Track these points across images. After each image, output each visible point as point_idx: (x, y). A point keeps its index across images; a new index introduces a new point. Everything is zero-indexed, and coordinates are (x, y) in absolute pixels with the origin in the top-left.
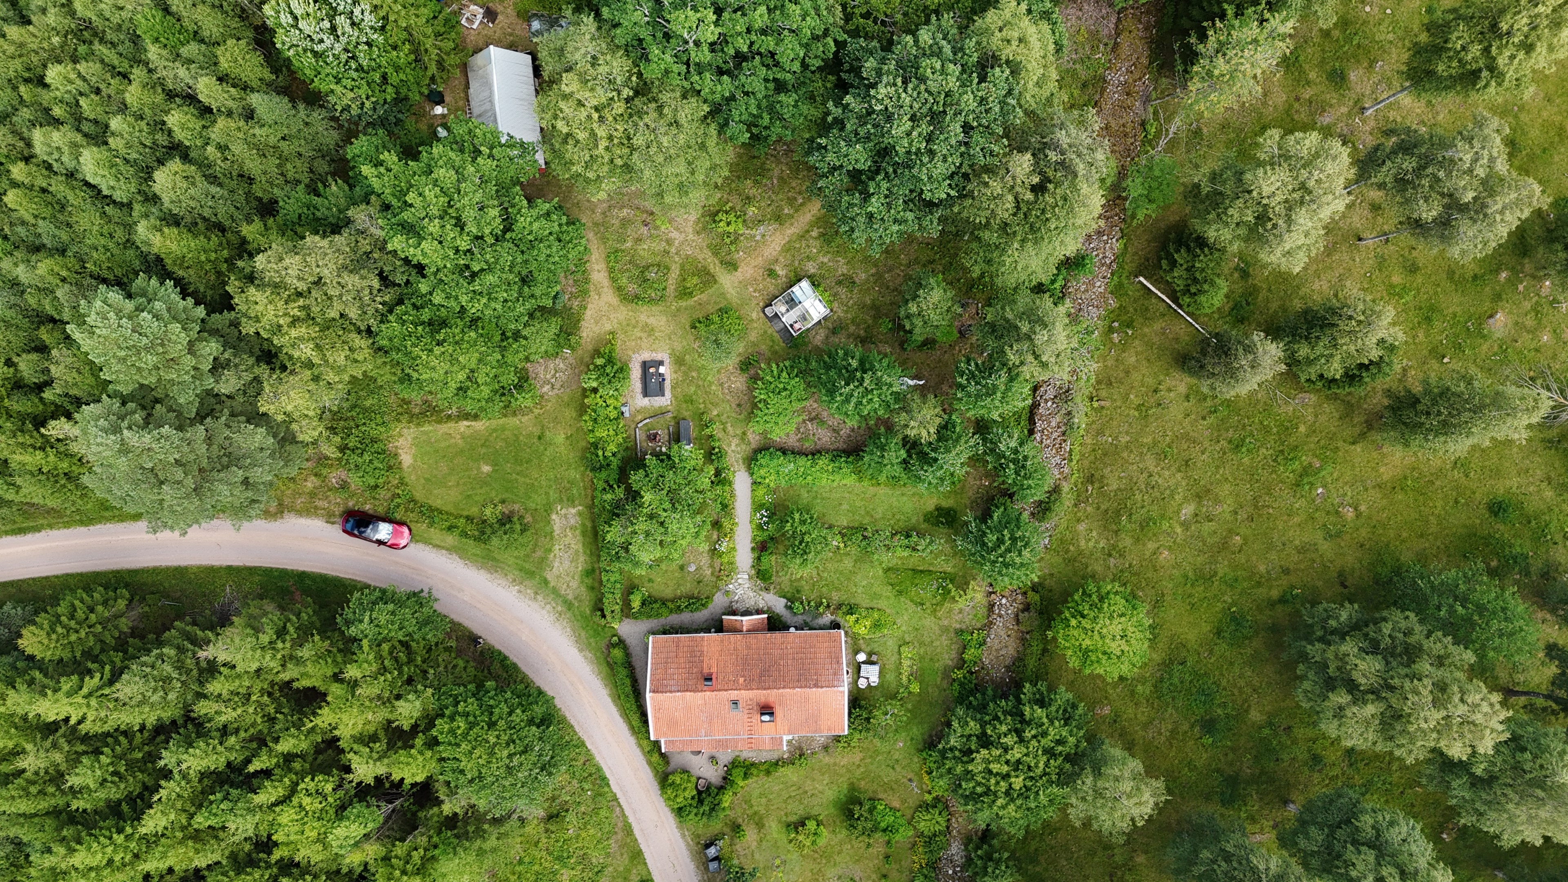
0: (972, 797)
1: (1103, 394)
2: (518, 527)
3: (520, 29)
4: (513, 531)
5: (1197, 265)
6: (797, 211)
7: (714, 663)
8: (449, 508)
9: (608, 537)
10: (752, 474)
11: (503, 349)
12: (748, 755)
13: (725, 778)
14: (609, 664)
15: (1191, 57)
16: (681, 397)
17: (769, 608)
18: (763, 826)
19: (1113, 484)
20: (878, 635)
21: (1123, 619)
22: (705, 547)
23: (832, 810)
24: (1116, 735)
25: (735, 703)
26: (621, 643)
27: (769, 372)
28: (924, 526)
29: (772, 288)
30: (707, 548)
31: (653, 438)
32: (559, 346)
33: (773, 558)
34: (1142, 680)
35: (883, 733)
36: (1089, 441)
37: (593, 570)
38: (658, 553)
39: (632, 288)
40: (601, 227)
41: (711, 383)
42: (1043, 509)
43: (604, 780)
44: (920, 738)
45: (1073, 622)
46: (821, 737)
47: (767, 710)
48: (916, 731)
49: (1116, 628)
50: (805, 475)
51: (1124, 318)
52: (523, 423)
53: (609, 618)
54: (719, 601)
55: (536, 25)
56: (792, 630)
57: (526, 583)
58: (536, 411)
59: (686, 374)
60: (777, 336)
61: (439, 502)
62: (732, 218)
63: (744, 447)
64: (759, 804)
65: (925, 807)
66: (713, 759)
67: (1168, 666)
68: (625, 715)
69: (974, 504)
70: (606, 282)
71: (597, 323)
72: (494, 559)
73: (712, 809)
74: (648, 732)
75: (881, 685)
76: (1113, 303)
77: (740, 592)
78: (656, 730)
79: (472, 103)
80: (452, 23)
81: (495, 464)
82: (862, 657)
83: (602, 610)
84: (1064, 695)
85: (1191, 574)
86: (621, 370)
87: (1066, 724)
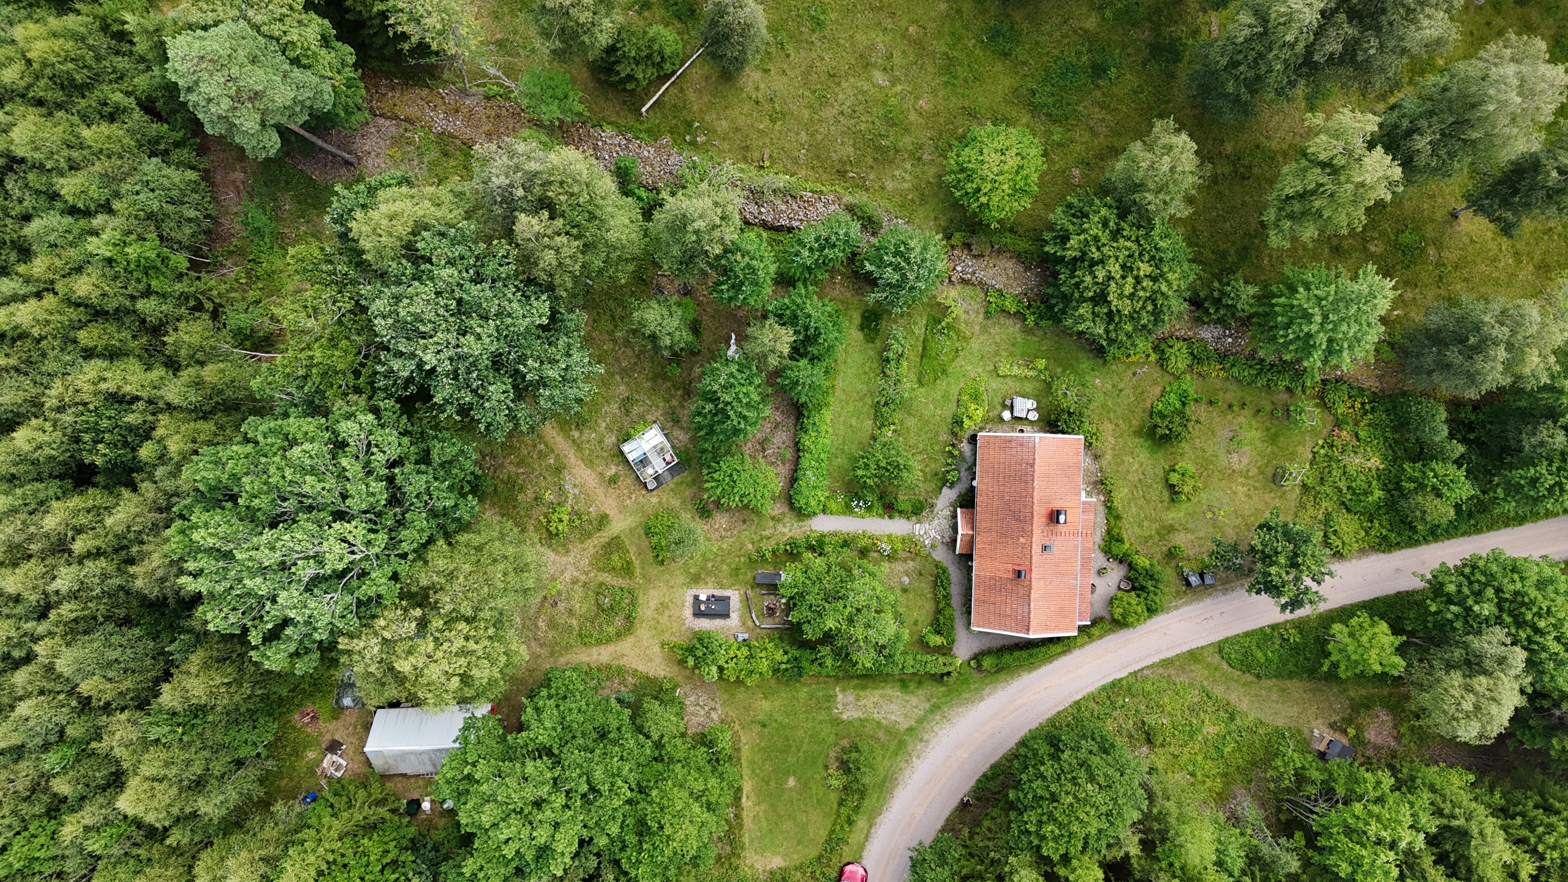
0: (1157, 314)
1: (756, 155)
2: (854, 755)
3: (350, 718)
4: (857, 761)
5: (633, 54)
6: (552, 451)
7: (1003, 567)
8: (829, 823)
9: (868, 665)
10: (815, 514)
11: (672, 760)
12: (1098, 537)
13: (1121, 562)
14: (998, 671)
15: (422, 48)
16: (731, 580)
17: (951, 505)
18: (1171, 526)
19: (849, 151)
20: (985, 397)
21: (985, 151)
22: (886, 566)
23: (1160, 455)
24: (1102, 164)
25: (1045, 548)
26: (977, 657)
27: (712, 490)
28: (878, 343)
29: (628, 481)
30: (887, 564)
31: (771, 611)
32: (672, 701)
33: (901, 497)
34: (1048, 133)
35: (1085, 399)
36: (803, 172)
37: (902, 681)
38: (888, 616)
39: (619, 621)
40: (555, 649)
41: (720, 549)
42: (870, 224)
43: (1115, 685)
44: (1092, 362)
45: (984, 200)
46: (1085, 462)
47: (1054, 517)
48: (1085, 364)
49: (992, 158)
50: (819, 460)
51: (682, 130)
52: (748, 741)
53: (951, 669)
54: (941, 555)
55: (347, 701)
56: (975, 483)
57: (909, 749)
58: (737, 727)
59: (709, 573)
60: (677, 479)
61: (822, 832)
62: (555, 517)
63: (786, 520)
64: (1149, 528)
65: (1162, 361)
66: (1101, 572)
67: (1035, 108)
68: (1050, 659)
69: (859, 292)
70: (611, 648)
71: (651, 660)
72: (884, 781)
73: (1152, 577)
74: (1068, 638)
75: (1036, 397)
76: (666, 139)
77: (933, 533)
78: (1067, 630)
79: (422, 772)
80: (339, 787)
81: (787, 774)
82: (1007, 415)
83: (942, 675)
84: (1058, 216)
85: (945, 79)
86: (700, 640)
87: (1087, 217)
